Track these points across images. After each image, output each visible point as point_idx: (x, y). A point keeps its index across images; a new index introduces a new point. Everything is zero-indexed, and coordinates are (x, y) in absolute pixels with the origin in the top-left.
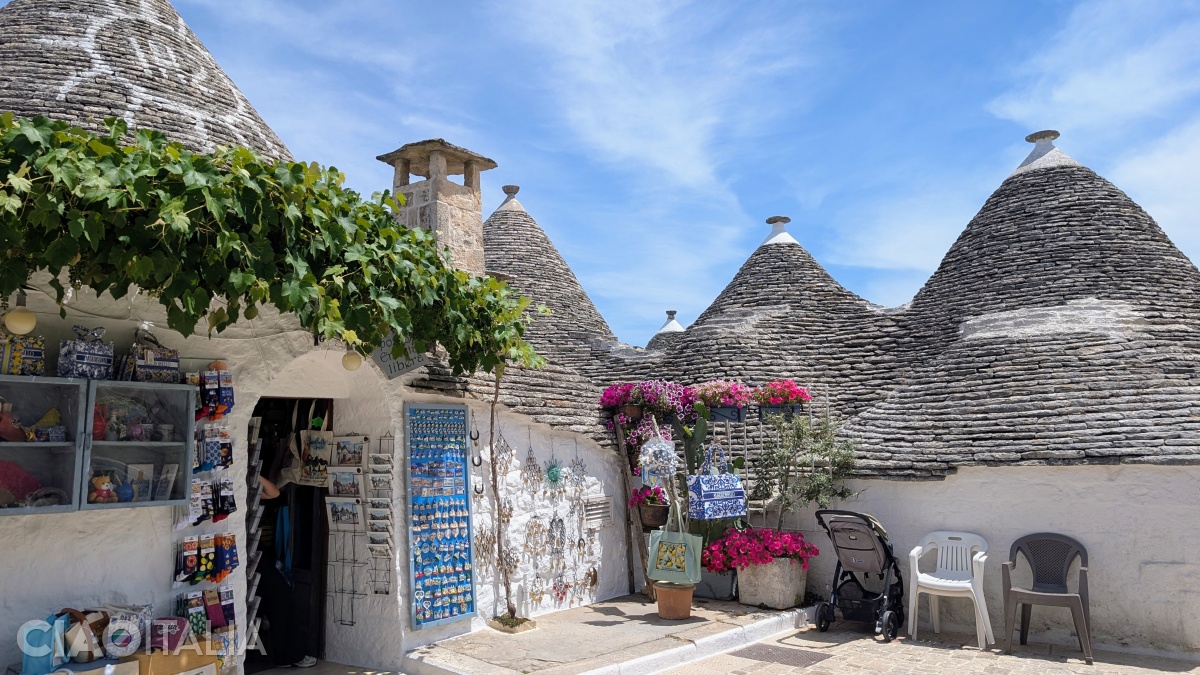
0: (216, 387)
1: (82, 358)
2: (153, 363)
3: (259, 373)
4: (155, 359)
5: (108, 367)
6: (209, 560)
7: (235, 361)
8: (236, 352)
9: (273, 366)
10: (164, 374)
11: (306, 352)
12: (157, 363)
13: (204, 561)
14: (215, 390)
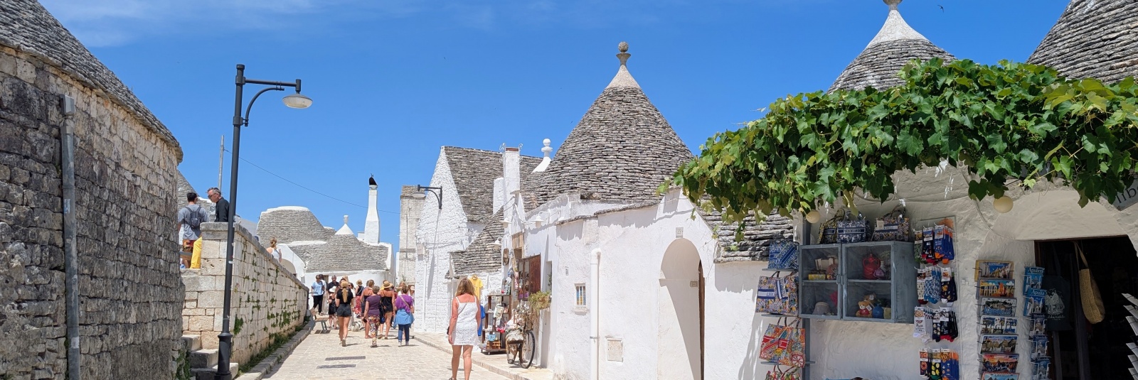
0: (931, 239)
1: (842, 231)
2: (883, 228)
3: (977, 223)
4: (885, 225)
5: (862, 234)
6: (936, 368)
7: (962, 216)
8: (961, 209)
9: (989, 215)
10: (890, 235)
11: (1018, 198)
12: (886, 228)
13: (933, 368)
14: (931, 241)
